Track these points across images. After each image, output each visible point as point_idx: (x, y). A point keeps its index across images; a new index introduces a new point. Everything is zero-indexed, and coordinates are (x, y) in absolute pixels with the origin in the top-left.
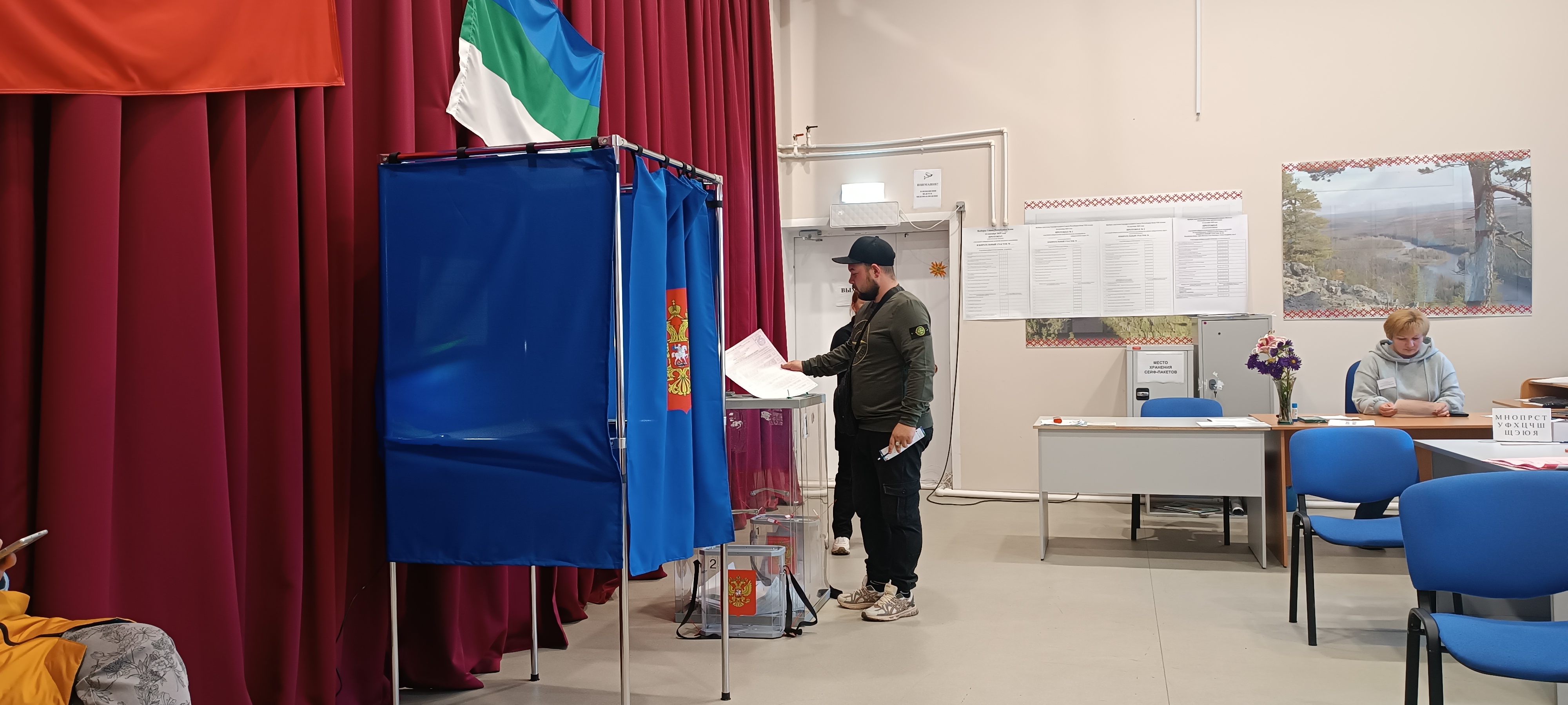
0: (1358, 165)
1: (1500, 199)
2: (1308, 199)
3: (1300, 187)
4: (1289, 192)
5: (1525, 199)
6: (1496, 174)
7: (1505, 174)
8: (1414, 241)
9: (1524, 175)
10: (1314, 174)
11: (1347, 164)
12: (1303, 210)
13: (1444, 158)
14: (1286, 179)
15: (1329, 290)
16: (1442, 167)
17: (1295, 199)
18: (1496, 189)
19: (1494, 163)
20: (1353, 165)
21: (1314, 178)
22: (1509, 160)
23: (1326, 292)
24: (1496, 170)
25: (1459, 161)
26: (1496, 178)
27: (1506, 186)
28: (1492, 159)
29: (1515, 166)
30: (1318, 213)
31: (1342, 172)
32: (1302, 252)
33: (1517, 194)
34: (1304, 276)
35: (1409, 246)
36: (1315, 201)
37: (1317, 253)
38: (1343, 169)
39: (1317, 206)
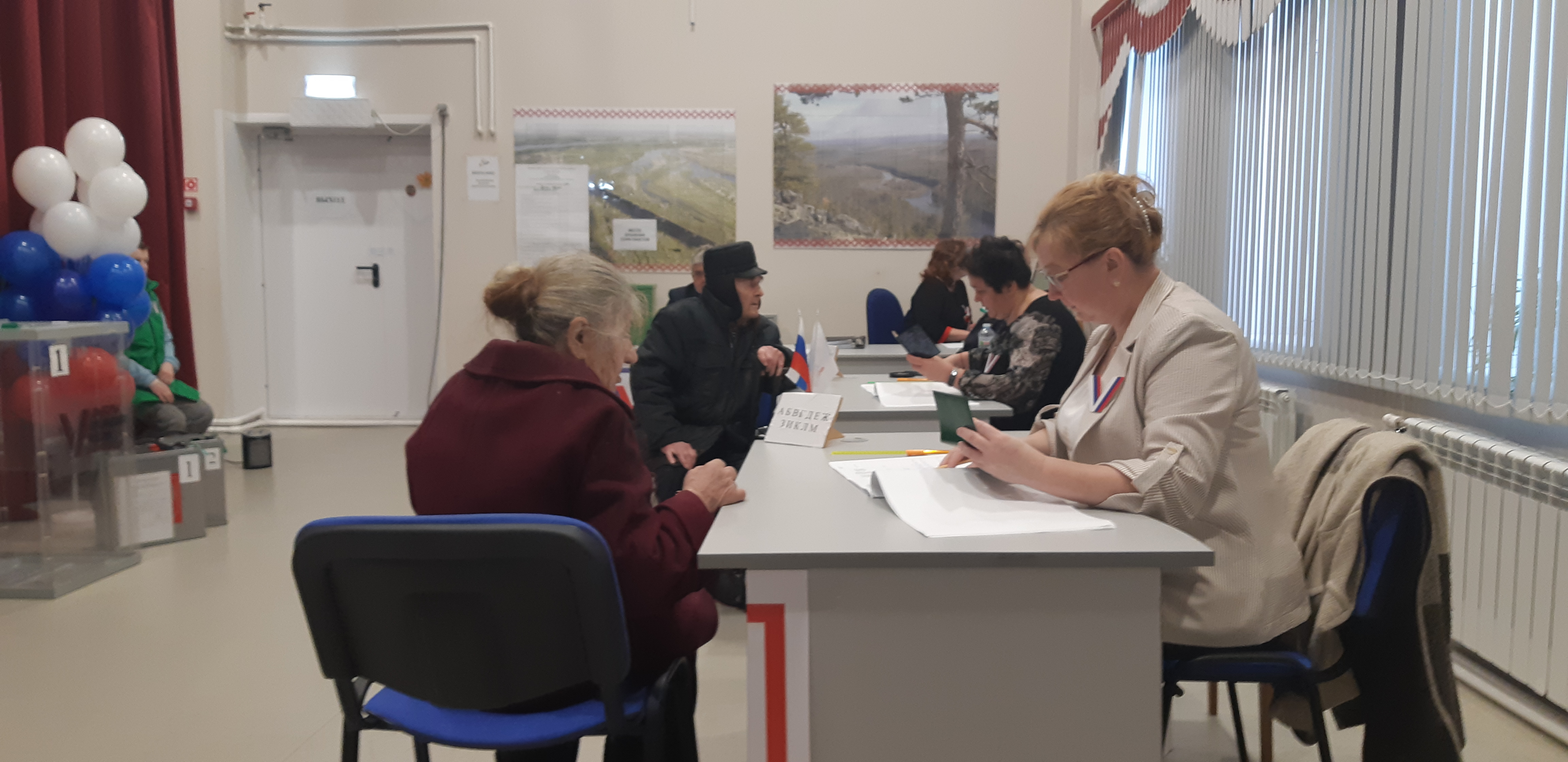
0: (845, 90)
1: (972, 132)
2: (796, 122)
3: (791, 110)
4: (781, 115)
5: (992, 133)
6: (968, 106)
7: (977, 106)
8: (894, 172)
9: (992, 108)
10: (803, 96)
11: (835, 88)
12: (794, 135)
13: (924, 87)
14: (778, 100)
15: (816, 219)
16: (922, 97)
17: (786, 123)
18: (968, 121)
19: (967, 96)
20: (840, 89)
21: (804, 101)
22: (979, 92)
23: (812, 220)
24: (968, 103)
25: (936, 92)
26: (968, 110)
27: (976, 119)
28: (965, 90)
29: (984, 99)
30: (807, 138)
31: (830, 97)
32: (792, 179)
33: (986, 128)
34: (793, 204)
35: (888, 177)
36: (804, 125)
37: (805, 181)
38: (831, 94)
39: (805, 131)
